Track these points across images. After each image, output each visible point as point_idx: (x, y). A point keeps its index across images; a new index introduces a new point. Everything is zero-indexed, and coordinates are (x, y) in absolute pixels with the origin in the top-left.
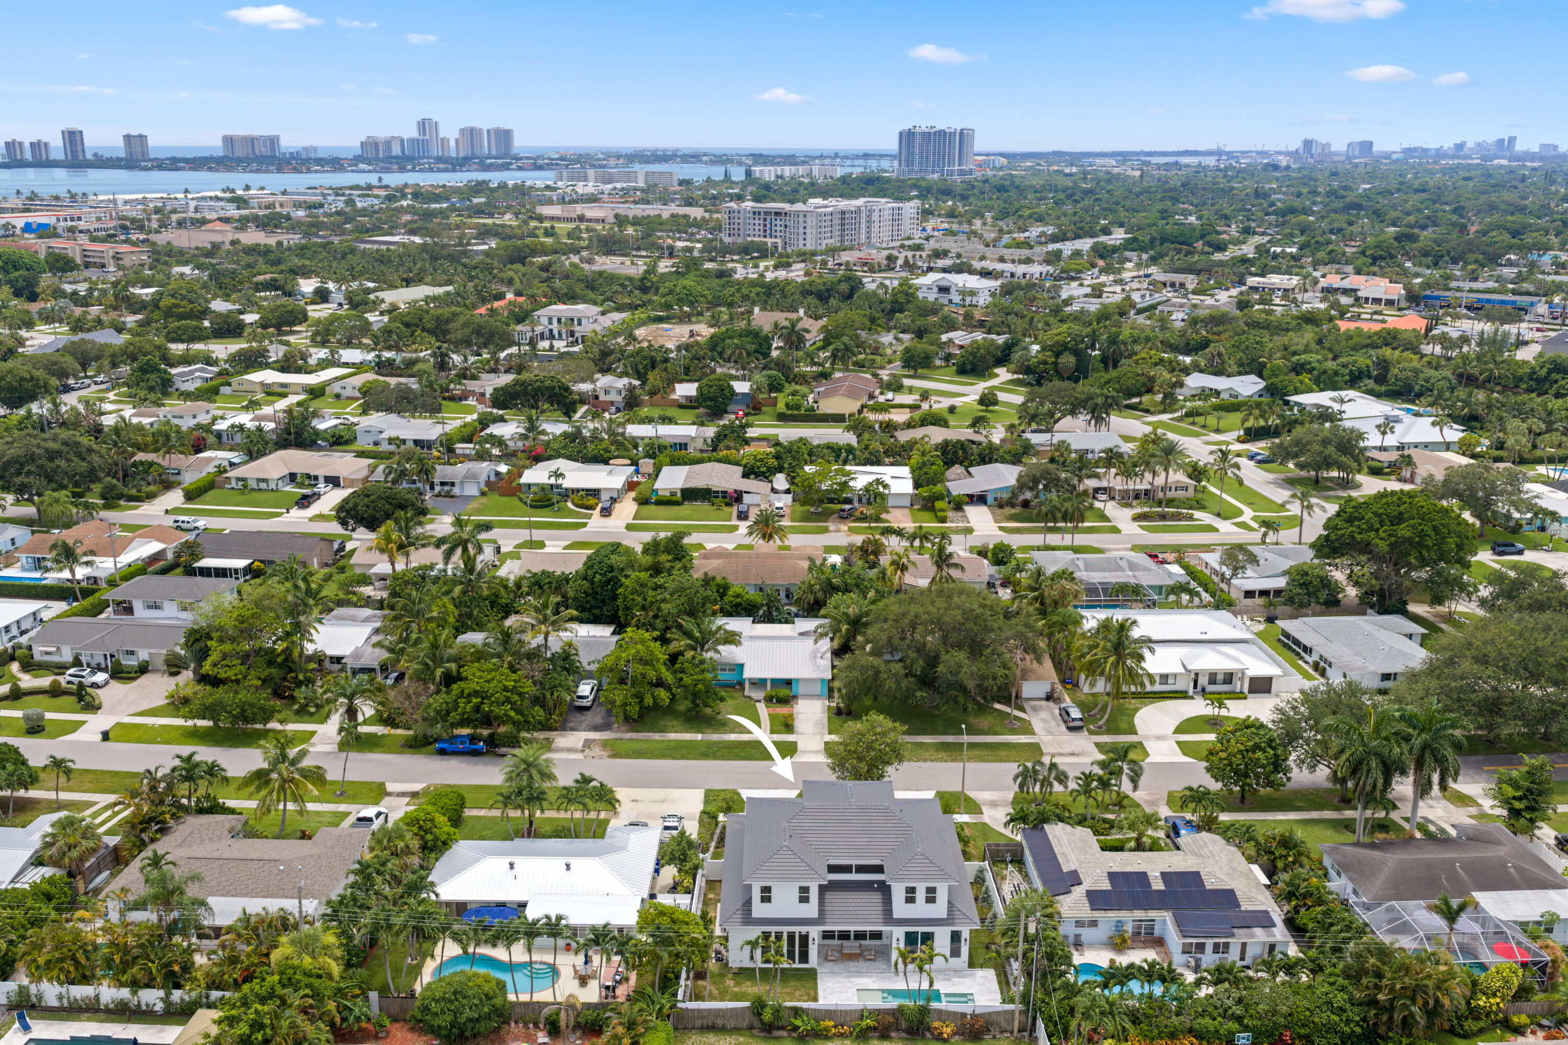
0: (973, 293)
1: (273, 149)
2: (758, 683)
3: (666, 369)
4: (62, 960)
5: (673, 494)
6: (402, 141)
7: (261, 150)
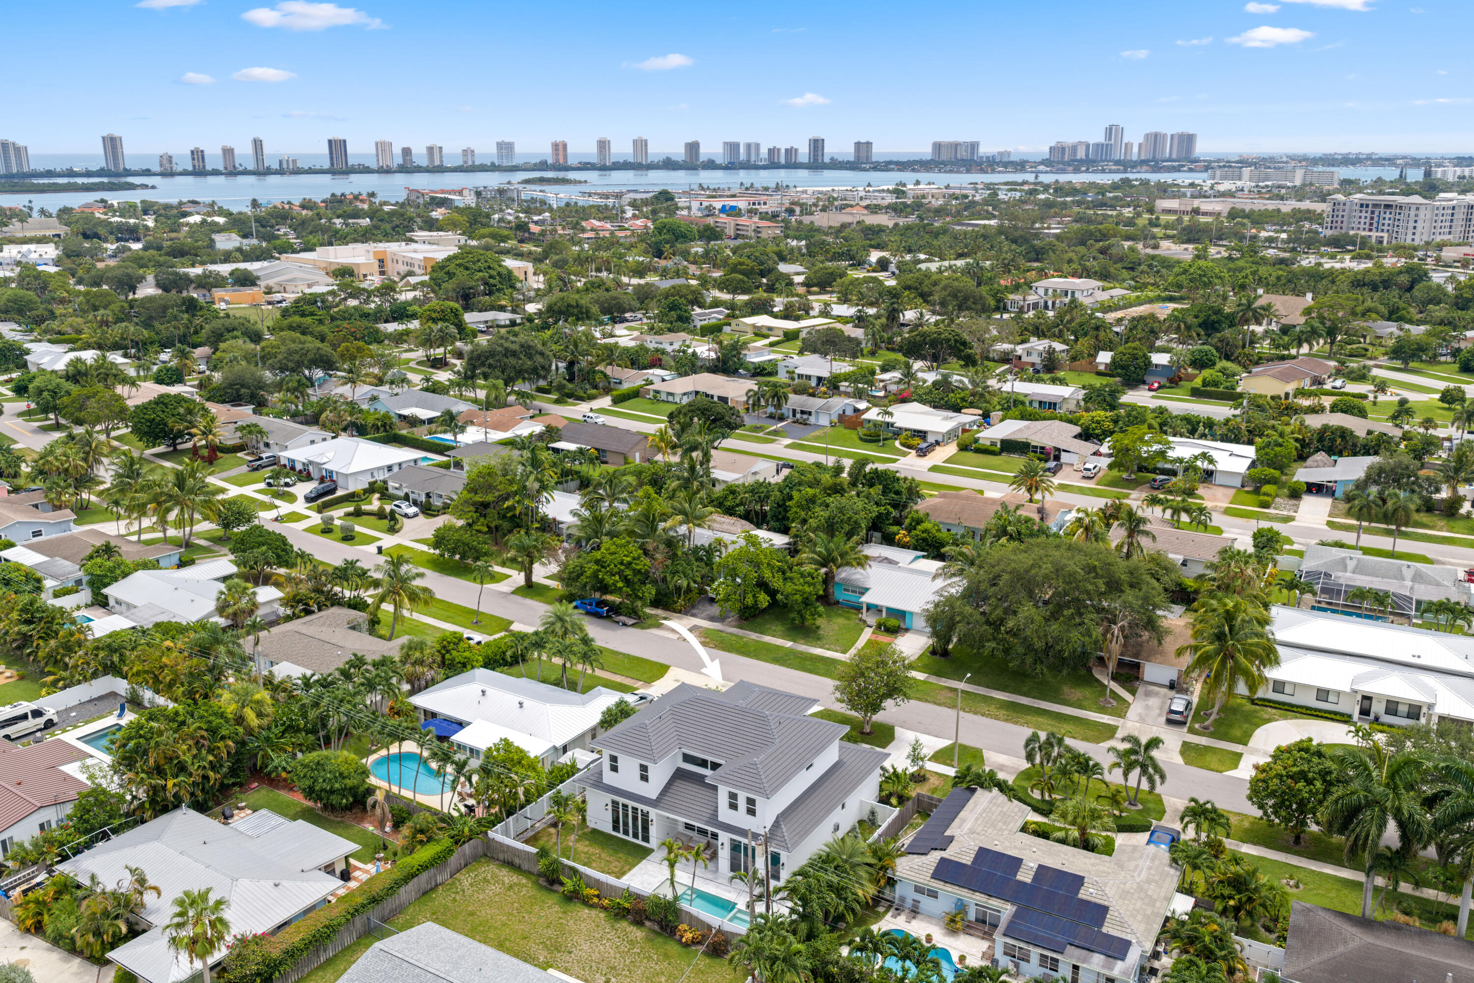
1: (973, 153)
3: (1097, 337)
4: (147, 672)
5: (993, 444)
6: (1088, 146)
7: (963, 154)
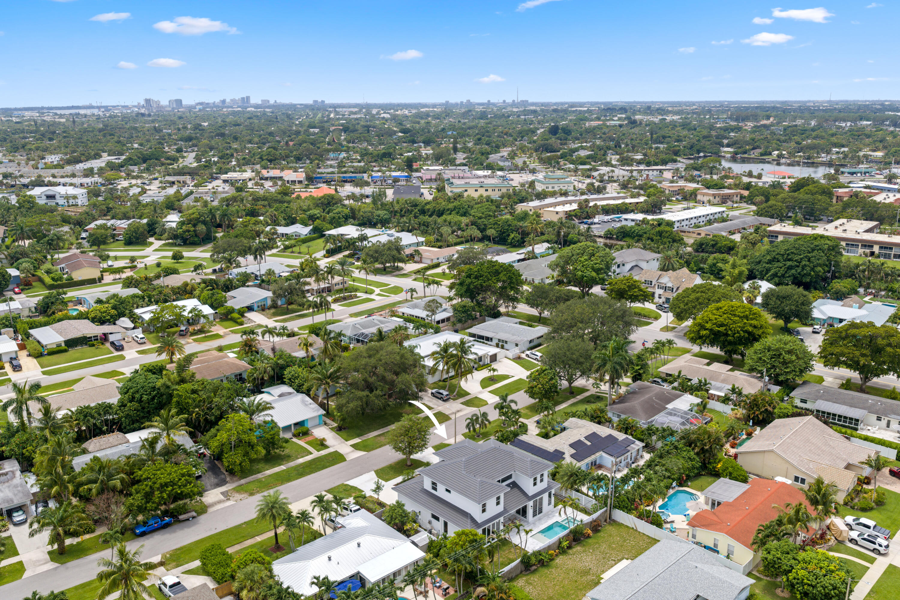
0: (75, 197)
2: (287, 428)
5: (59, 345)
